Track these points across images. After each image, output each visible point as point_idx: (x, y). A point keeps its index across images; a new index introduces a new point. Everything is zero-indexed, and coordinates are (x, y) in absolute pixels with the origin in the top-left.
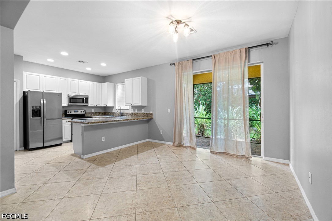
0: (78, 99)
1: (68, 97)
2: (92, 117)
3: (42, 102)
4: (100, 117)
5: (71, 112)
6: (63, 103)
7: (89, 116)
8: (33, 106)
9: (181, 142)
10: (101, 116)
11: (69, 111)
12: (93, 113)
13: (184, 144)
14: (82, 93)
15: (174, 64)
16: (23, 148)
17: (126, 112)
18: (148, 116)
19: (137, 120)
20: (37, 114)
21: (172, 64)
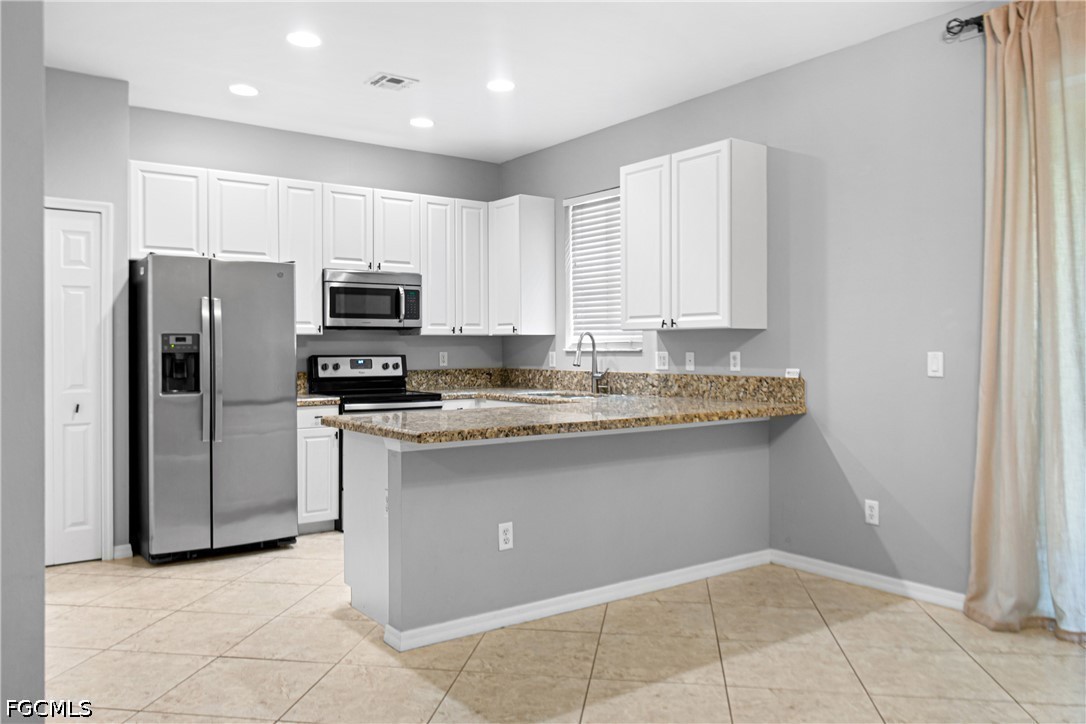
0: (368, 298)
1: (324, 282)
2: (438, 397)
3: (206, 313)
4: (478, 398)
5: (336, 367)
6: (298, 317)
7: (423, 389)
8: (168, 335)
9: (1037, 596)
10: (483, 393)
11: (331, 362)
12: (446, 372)
13: (1069, 615)
14: (392, 260)
15: (978, 23)
16: (126, 549)
17: (622, 370)
18: (770, 394)
19: (706, 423)
20: (184, 379)
21: (965, 24)
